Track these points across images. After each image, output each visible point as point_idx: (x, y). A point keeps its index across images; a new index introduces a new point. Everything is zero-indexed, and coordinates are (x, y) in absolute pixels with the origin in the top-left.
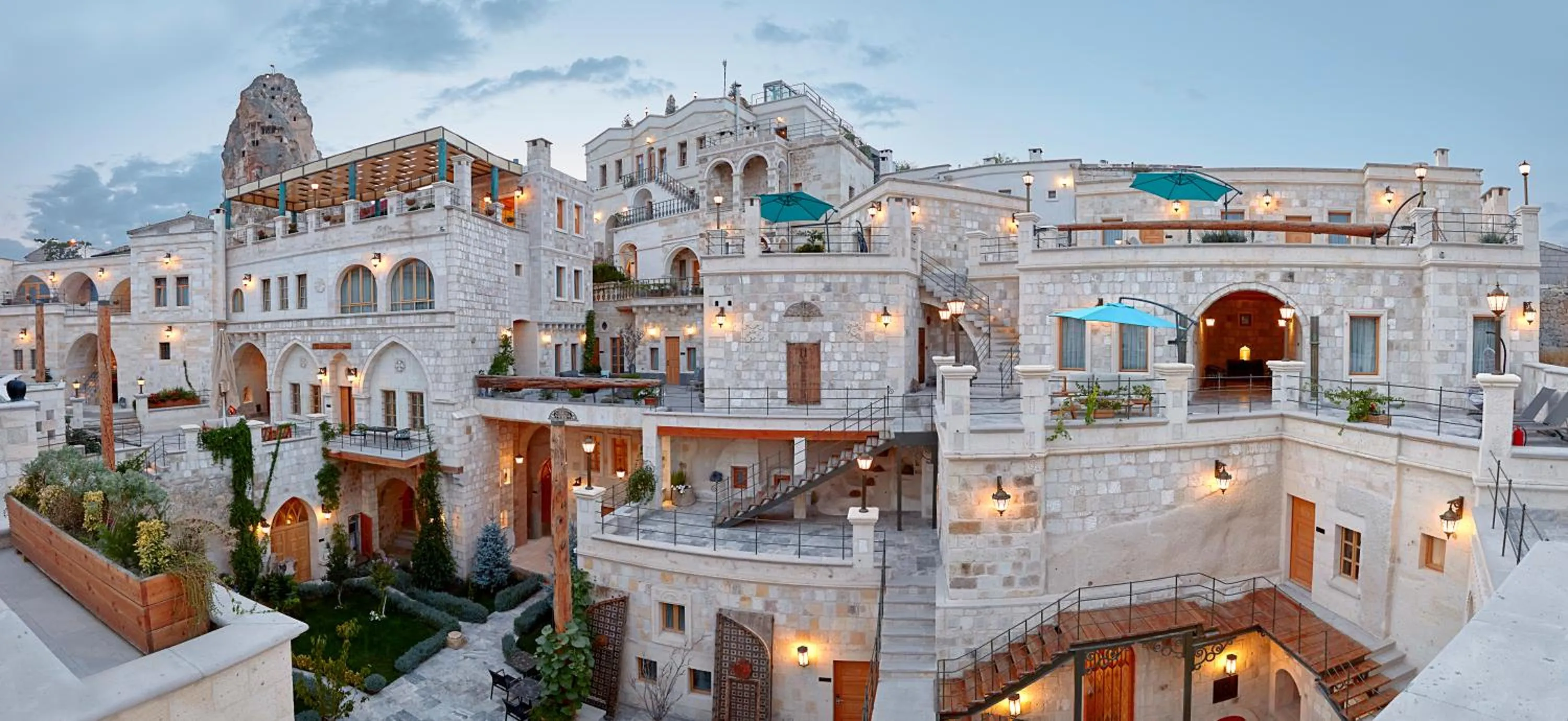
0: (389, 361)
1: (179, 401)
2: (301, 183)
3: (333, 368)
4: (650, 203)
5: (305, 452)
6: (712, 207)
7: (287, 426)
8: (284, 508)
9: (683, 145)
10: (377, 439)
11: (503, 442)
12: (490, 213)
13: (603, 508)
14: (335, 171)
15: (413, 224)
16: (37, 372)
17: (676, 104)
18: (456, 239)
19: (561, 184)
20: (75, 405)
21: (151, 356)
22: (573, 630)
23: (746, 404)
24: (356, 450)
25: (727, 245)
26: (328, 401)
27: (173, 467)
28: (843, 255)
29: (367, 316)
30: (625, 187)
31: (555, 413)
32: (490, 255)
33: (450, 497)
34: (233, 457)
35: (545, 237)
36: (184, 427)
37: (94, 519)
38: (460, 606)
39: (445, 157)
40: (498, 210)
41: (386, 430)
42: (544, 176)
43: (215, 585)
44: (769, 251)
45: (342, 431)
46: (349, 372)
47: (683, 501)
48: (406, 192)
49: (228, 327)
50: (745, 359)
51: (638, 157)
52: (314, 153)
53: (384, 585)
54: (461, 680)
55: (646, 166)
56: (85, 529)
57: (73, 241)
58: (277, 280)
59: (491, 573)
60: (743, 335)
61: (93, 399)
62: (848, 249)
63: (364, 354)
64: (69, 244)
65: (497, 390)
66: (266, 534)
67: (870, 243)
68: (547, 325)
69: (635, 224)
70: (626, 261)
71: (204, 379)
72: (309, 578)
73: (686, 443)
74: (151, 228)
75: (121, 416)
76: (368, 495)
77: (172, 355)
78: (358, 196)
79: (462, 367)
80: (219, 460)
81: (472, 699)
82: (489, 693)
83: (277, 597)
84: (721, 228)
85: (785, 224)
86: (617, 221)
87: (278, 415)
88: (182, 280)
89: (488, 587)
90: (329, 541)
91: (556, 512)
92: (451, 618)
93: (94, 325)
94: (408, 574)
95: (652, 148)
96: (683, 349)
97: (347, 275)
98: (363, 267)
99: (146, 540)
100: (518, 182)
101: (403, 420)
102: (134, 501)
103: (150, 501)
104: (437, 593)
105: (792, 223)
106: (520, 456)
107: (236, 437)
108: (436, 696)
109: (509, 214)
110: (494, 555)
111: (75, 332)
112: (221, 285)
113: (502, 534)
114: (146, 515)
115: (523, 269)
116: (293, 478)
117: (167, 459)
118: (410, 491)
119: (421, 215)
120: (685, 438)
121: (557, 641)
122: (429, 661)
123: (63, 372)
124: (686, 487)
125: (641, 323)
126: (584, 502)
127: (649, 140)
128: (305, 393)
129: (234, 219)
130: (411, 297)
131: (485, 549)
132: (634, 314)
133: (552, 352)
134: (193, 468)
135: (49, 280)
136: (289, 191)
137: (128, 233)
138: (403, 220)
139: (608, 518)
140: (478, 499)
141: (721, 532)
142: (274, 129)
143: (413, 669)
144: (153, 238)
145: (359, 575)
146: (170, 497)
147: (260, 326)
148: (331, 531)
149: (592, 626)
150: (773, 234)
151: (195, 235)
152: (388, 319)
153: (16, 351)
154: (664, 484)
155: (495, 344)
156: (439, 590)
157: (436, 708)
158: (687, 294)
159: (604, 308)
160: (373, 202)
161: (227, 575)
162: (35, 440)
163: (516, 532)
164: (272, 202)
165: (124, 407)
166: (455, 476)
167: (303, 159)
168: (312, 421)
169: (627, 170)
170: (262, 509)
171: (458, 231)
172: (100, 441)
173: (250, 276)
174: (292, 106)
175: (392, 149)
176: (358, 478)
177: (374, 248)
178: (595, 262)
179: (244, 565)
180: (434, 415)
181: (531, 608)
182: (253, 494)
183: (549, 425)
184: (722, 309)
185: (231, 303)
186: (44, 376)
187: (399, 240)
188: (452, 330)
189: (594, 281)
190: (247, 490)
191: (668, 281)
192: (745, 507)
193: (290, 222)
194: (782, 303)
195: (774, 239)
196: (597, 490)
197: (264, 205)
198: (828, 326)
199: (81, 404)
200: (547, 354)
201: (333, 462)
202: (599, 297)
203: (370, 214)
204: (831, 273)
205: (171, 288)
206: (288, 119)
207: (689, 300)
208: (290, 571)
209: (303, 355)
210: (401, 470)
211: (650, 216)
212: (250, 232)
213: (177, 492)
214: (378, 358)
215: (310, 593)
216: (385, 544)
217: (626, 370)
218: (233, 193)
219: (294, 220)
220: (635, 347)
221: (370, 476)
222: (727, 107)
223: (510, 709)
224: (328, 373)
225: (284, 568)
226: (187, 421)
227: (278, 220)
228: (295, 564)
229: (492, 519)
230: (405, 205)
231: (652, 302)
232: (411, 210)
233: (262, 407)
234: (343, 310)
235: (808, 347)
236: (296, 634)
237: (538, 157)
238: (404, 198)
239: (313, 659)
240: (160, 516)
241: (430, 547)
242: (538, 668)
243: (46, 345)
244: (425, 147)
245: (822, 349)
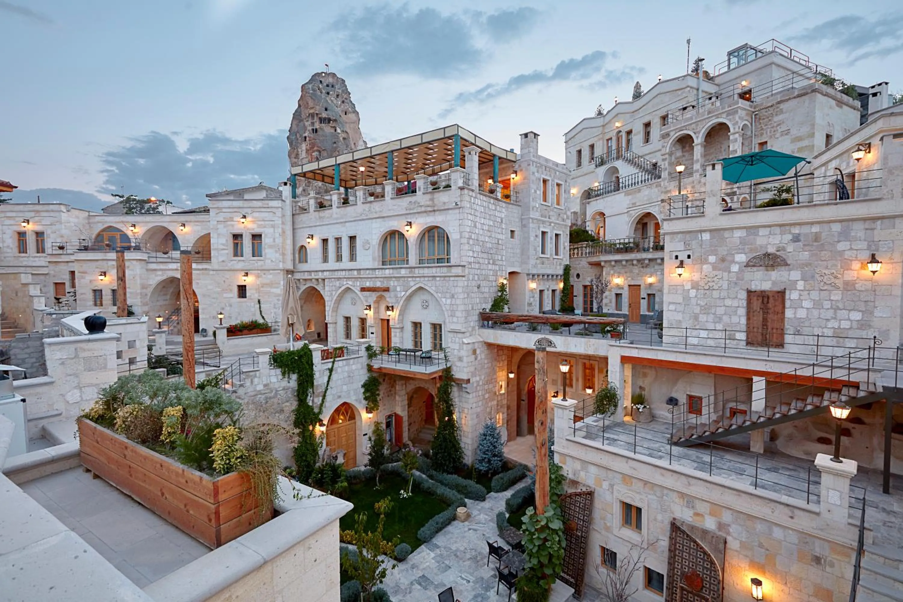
0: (417, 302)
1: (254, 331)
2: (351, 166)
3: (376, 305)
4: (618, 177)
5: (354, 367)
6: (673, 175)
7: (341, 349)
8: (337, 411)
9: (647, 125)
10: (408, 358)
11: (499, 361)
12: (492, 191)
13: (575, 416)
14: (377, 157)
15: (436, 201)
16: (119, 308)
17: (642, 89)
18: (467, 211)
19: (546, 167)
20: (157, 335)
21: (231, 295)
22: (550, 513)
23: (703, 342)
24: (392, 366)
25: (687, 207)
26: (371, 330)
27: (248, 383)
28: (815, 205)
29: (401, 268)
30: (596, 166)
31: (539, 341)
32: (491, 223)
33: (460, 401)
34: (298, 373)
35: (533, 209)
36: (258, 350)
37: (173, 430)
38: (466, 486)
39: (459, 149)
40: (498, 189)
41: (414, 351)
42: (533, 162)
43: (280, 477)
44: (730, 209)
45: (382, 352)
46: (388, 308)
47: (642, 418)
48: (430, 175)
49: (295, 274)
50: (702, 304)
51: (608, 140)
52: (361, 143)
53: (411, 469)
54: (466, 549)
55: (614, 148)
56: (163, 441)
57: (153, 199)
58: (334, 240)
59: (489, 461)
60: (702, 284)
61: (176, 330)
62: (822, 198)
63: (399, 296)
64: (149, 201)
65: (495, 323)
66: (323, 432)
67: (853, 189)
68: (533, 276)
69: (604, 195)
70: (596, 226)
71: (275, 313)
72: (355, 465)
73: (645, 371)
74: (228, 193)
75: (201, 343)
76: (400, 399)
77: (247, 295)
78: (395, 178)
79: (470, 306)
80: (287, 376)
81: (473, 565)
82: (486, 561)
83: (330, 483)
84: (682, 193)
85: (748, 183)
86: (589, 194)
87: (334, 340)
88: (256, 237)
89: (487, 472)
90: (371, 435)
91: (538, 417)
92: (459, 496)
93: (177, 270)
94: (429, 460)
95: (620, 131)
96: (643, 294)
97: (387, 237)
98: (398, 231)
99: (221, 444)
100: (513, 167)
101: (427, 344)
102: (211, 412)
103: (226, 412)
104: (449, 476)
105: (753, 182)
106: (511, 372)
107: (300, 357)
108: (447, 562)
109: (506, 192)
110: (491, 447)
111: (156, 276)
112: (289, 242)
113: (497, 431)
114: (222, 423)
115: (516, 233)
116: (345, 387)
117: (243, 376)
118: (431, 396)
119: (441, 193)
120: (644, 366)
121: (537, 521)
122: (443, 531)
123: (146, 309)
124: (645, 407)
125: (608, 274)
126: (560, 411)
127: (618, 124)
128: (355, 324)
129: (299, 191)
130: (434, 255)
131: (485, 442)
132: (602, 267)
133: (537, 296)
134: (265, 383)
135: (129, 231)
136: (342, 172)
137: (207, 196)
138: (428, 197)
139: (579, 424)
140: (480, 403)
141: (676, 450)
142: (329, 120)
143: (431, 538)
144: (231, 202)
145: (392, 461)
146: (244, 407)
147: (320, 273)
148: (373, 428)
149: (565, 512)
150: (734, 193)
151: (266, 202)
152: (416, 270)
153: (95, 291)
154: (626, 402)
155: (494, 289)
156: (451, 473)
157: (447, 573)
158: (648, 250)
159: (577, 263)
160: (406, 183)
161: (290, 468)
162: (116, 367)
163: (508, 430)
164: (329, 180)
165: (204, 336)
166: (464, 385)
167: (353, 146)
168: (359, 344)
169: (599, 152)
170: (320, 412)
171: (468, 206)
172: (181, 364)
173: (312, 236)
174: (343, 102)
175: (420, 142)
176: (393, 386)
177: (406, 218)
178: (571, 227)
179: (304, 458)
180: (450, 340)
181: (518, 492)
182: (313, 401)
183: (534, 350)
184: (682, 262)
185: (297, 256)
186: (126, 312)
187: (425, 212)
188: (464, 279)
189: (570, 242)
190: (309, 398)
191: (632, 240)
192: (700, 431)
193: (343, 196)
194: (743, 255)
195: (735, 198)
196: (570, 402)
197: (323, 181)
198: (795, 275)
199: (164, 335)
200: (533, 297)
201: (375, 375)
202: (574, 253)
203: (404, 192)
204: (800, 224)
205: (247, 243)
206: (340, 112)
207: (650, 255)
208: (340, 460)
209: (353, 295)
210: (425, 381)
211: (617, 188)
212: (312, 202)
213: (250, 402)
214: (409, 298)
215: (355, 477)
216: (412, 436)
217: (595, 310)
218: (297, 170)
219: (346, 194)
220: (603, 292)
221: (402, 385)
222: (690, 84)
223: (502, 577)
224: (372, 309)
225: (336, 458)
226: (260, 346)
227: (334, 194)
228: (345, 455)
229: (491, 419)
230: (430, 186)
231: (618, 257)
232: (434, 189)
233: (322, 335)
234: (384, 263)
235: (770, 295)
236: (343, 514)
237: (529, 147)
238: (429, 180)
239: (356, 533)
240: (235, 423)
241: (445, 439)
242: (523, 543)
243: (127, 286)
244: (444, 141)
245: (787, 297)
